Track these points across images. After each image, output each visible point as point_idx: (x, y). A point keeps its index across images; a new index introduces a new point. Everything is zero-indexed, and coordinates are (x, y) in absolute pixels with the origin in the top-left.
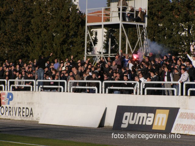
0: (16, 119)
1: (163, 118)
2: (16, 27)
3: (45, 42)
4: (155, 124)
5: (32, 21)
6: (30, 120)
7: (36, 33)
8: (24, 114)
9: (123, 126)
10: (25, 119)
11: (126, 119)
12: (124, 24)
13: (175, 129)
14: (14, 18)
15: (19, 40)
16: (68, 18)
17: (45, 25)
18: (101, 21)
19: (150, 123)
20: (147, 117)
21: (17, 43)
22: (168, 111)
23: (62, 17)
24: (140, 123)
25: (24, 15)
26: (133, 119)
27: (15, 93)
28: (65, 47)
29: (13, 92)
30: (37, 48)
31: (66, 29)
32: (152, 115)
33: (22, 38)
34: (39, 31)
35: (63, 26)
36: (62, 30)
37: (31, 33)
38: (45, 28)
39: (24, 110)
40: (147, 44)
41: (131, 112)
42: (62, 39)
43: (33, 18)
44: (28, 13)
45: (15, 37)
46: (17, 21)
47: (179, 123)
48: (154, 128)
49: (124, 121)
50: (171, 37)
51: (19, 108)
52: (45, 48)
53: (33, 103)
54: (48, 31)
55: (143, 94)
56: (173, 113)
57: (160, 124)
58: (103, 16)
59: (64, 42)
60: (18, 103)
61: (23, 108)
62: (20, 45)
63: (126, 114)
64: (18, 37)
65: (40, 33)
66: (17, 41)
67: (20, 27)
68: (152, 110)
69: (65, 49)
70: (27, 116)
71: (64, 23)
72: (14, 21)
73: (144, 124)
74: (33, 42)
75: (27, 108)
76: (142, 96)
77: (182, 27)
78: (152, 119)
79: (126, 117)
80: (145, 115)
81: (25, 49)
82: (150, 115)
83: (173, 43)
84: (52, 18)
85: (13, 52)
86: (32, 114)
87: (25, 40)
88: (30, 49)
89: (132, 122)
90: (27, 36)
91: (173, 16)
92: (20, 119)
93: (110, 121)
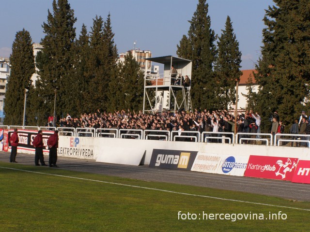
0: (81, 158)
1: (186, 159)
2: (97, 88)
3: (119, 100)
4: (180, 163)
5: (109, 84)
6: (91, 159)
7: (112, 93)
8: (87, 154)
9: (157, 165)
10: (87, 158)
11: (159, 159)
12: (172, 87)
13: (194, 168)
14: (96, 81)
15: (99, 98)
16: (137, 82)
17: (119, 87)
18: (156, 85)
19: (176, 163)
20: (174, 158)
21: (98, 100)
22: (190, 153)
23: (132, 81)
24: (169, 163)
25: (104, 79)
26: (164, 160)
27: (81, 138)
28: (134, 104)
29: (79, 138)
30: (113, 105)
31: (135, 90)
32: (177, 157)
33: (102, 96)
34: (114, 91)
35: (133, 88)
36: (132, 91)
37: (108, 93)
38: (119, 89)
39: (87, 151)
40: (190, 103)
41: (163, 154)
42: (131, 98)
43: (110, 81)
44: (106, 77)
45: (96, 95)
46: (98, 84)
47: (197, 163)
48: (179, 167)
49: (157, 161)
50: (213, 97)
51: (84, 150)
52: (119, 104)
53: (93, 146)
54: (121, 91)
55: (173, 140)
56: (193, 155)
57: (183, 164)
58: (157, 81)
59: (133, 100)
60: (83, 146)
61: (86, 150)
62: (100, 102)
63: (159, 156)
64: (99, 95)
65: (115, 93)
66: (98, 99)
67: (100, 88)
68: (178, 153)
69: (133, 106)
70: (89, 156)
71: (133, 86)
72: (96, 83)
73: (172, 163)
74: (109, 100)
75: (89, 150)
76: (171, 142)
77: (222, 90)
78: (177, 160)
79: (159, 158)
80: (172, 156)
81: (104, 105)
82: (176, 156)
83: (214, 102)
84: (125, 82)
85: (94, 107)
86: (92, 154)
87: (104, 98)
88: (107, 105)
89: (163, 162)
90: (106, 95)
91: (215, 82)
92: (83, 158)
93: (148, 161)
